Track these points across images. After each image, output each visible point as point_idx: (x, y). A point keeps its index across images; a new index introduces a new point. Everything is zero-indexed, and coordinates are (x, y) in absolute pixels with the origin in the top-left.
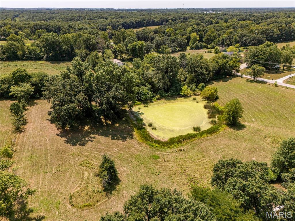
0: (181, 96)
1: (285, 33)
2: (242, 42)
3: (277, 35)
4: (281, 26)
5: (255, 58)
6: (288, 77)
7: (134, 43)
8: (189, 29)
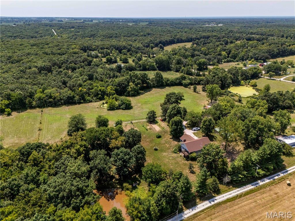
0: (241, 85)
1: (281, 52)
2: (255, 58)
3: (277, 53)
4: (279, 47)
5: (269, 69)
6: (285, 77)
7: (200, 60)
8: (219, 49)
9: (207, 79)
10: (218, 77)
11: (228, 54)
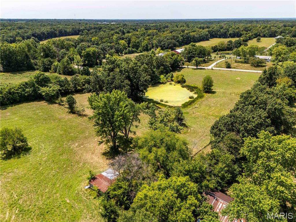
0: (161, 83)
1: (185, 39)
3: (181, 39)
5: (190, 54)
6: (214, 64)
7: (87, 50)
8: (115, 37)
9: (97, 77)
10: (121, 71)
11: (129, 44)
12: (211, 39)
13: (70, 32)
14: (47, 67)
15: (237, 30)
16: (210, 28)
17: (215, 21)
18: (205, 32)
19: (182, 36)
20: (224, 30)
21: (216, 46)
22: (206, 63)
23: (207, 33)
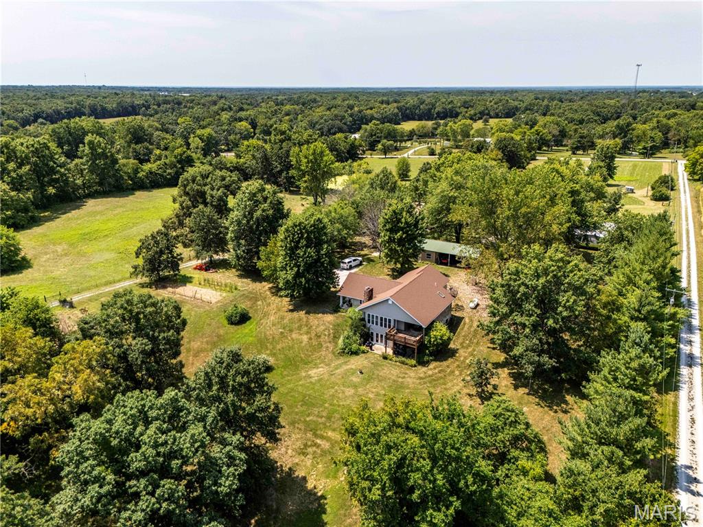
8: (225, 117)
12: (404, 123)
13: (114, 111)
14: (142, 158)
15: (450, 106)
16: (399, 102)
17: (410, 92)
18: (392, 108)
19: (351, 115)
20: (427, 105)
21: (413, 129)
22: (398, 150)
23: (396, 111)
